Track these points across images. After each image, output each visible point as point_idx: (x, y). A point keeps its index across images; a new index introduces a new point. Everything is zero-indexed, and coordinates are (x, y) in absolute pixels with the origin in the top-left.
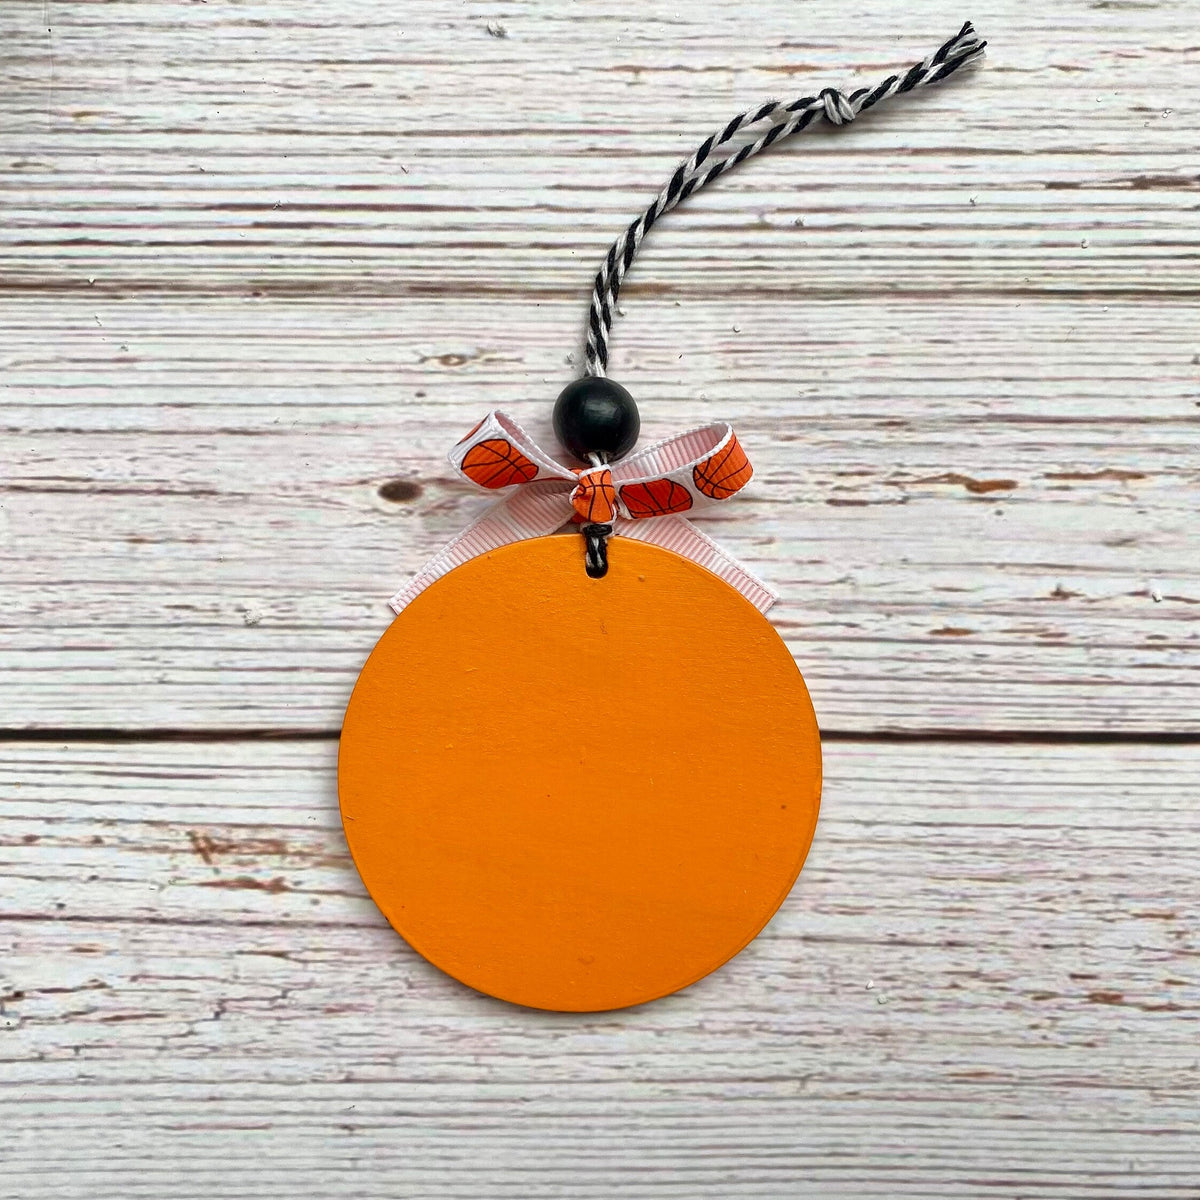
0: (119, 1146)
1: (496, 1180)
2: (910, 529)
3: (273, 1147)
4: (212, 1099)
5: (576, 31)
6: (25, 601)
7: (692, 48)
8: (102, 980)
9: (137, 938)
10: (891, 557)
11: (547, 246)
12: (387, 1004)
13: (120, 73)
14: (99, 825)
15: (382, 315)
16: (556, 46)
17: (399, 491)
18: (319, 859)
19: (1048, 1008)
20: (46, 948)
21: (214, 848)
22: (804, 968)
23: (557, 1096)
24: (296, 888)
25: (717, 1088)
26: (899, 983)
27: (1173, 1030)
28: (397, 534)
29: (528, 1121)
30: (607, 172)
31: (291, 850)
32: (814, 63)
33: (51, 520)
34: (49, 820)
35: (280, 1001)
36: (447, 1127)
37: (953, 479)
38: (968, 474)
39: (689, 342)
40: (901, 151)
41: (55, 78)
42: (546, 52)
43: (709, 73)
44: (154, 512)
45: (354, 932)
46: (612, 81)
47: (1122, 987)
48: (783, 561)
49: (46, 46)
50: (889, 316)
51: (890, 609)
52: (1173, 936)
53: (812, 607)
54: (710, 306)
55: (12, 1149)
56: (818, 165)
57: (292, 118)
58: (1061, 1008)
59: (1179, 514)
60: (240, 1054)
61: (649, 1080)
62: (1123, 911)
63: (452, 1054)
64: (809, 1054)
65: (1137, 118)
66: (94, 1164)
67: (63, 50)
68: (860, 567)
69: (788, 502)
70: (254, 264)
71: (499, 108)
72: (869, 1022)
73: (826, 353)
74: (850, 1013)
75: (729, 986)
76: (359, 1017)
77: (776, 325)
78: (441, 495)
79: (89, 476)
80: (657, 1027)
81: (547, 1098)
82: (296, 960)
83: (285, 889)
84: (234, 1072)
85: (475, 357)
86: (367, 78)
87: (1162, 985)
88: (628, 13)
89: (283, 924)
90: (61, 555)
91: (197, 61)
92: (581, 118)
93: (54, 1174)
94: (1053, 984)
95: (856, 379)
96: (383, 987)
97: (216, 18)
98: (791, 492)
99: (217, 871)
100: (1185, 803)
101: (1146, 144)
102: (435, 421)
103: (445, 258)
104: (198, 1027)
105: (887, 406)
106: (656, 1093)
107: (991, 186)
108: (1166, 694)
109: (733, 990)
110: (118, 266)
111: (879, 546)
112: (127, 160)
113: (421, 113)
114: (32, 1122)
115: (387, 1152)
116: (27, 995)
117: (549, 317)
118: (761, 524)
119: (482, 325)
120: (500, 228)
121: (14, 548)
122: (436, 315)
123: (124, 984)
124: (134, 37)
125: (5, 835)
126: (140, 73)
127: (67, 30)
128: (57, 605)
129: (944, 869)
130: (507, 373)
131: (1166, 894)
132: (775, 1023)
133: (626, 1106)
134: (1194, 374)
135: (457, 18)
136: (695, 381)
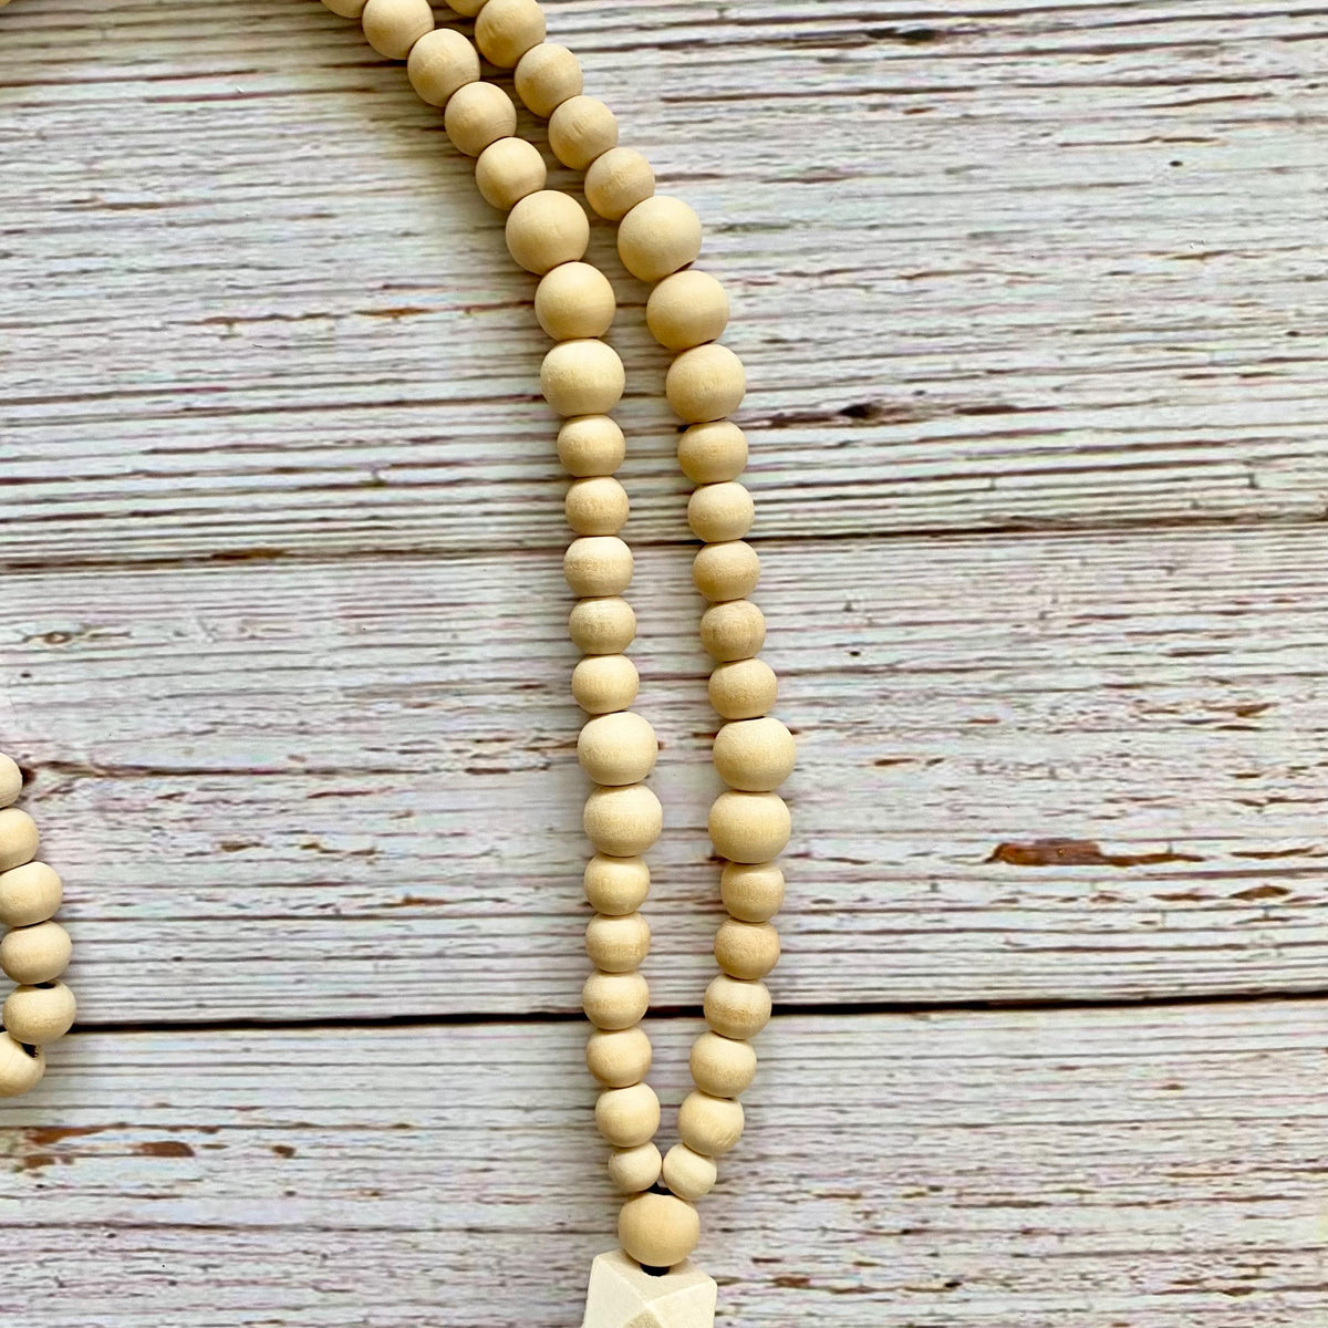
2: (552, 798)
5: (162, 283)
7: (287, 295)
10: (534, 828)
11: (147, 514)
12: (38, 1303)
16: (143, 300)
19: (731, 1294)
22: (470, 1260)
26: (570, 1273)
27: (865, 1313)
30: (206, 433)
32: (419, 305)
39: (308, 608)
42: (132, 308)
43: (309, 320)
46: (204, 335)
47: (808, 1270)
48: (424, 835)
50: (517, 574)
51: (538, 882)
52: (860, 1216)
53: (456, 882)
54: (327, 569)
56: (432, 415)
58: (744, 1293)
59: (841, 770)
62: (807, 1192)
65: (771, 351)
68: (503, 839)
69: (424, 772)
71: (87, 371)
72: (542, 1314)
73: (454, 616)
74: (521, 1306)
75: (394, 1280)
76: (11, 1318)
77: (398, 587)
78: (54, 779)
85: (79, 634)
87: (850, 1267)
88: (216, 261)
92: (173, 377)
94: (734, 1268)
95: (488, 642)
98: (427, 761)
100: (865, 1079)
101: (782, 379)
102: (43, 701)
103: (41, 532)
105: (521, 668)
108: (838, 961)
109: (396, 1284)
111: (522, 815)
117: (154, 588)
118: (397, 797)
119: (85, 600)
120: (98, 497)
122: (37, 592)
130: (114, 648)
131: (851, 1173)
132: (444, 1317)
134: (847, 622)
135: (37, 276)
136: (316, 649)
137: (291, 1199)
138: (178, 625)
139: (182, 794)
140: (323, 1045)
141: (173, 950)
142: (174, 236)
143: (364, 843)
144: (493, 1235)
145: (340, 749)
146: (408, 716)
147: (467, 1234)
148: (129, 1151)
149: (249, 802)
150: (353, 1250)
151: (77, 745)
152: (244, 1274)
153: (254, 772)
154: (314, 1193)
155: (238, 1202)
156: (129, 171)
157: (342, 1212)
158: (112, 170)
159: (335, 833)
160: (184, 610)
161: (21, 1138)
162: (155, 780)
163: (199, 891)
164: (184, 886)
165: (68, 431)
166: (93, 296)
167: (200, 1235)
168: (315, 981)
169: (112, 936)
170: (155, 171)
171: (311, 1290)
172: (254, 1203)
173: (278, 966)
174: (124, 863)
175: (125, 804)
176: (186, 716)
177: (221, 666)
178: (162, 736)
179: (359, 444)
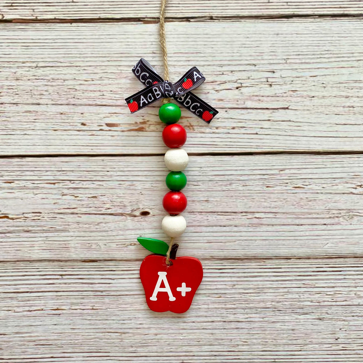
0: (213, 48)
1: (115, 39)
2: (21, 207)
3: (173, 48)
4: (189, 61)
5: (107, 317)
6: (234, 186)
7: (81, 314)
8: (216, 92)
10: (25, 200)
11: (112, 271)
13: (210, 306)
14: (217, 132)
16: (111, 314)
17: (145, 214)
18: (162, 124)
20: (230, 100)
21: (189, 127)
22: (39, 96)
23: (100, 62)
25: (59, 64)
26: (14, 93)
28: (146, 204)
29: (107, 55)
30: (99, 287)
32: (53, 311)
33: (227, 205)
34: (229, 133)
36: (128, 53)
37: (12, 219)
38: (9, 220)
39: (77, 250)
40: (31, 292)
41: (225, 305)
42: (114, 313)
43: (76, 309)
44: (203, 208)
45: (154, 105)
46: (98, 307)
48: (51, 199)
49: (227, 311)
50: (31, 256)
51: (24, 188)
53: (43, 188)
54: (73, 258)
55: (240, 47)
61: (77, 66)
63: (128, 73)
64: (36, 74)
66: (219, 43)
67: (223, 311)
68: (33, 197)
69: (51, 213)
71: (123, 300)
72: (21, 83)
73: (45, 247)
74: (26, 85)
77: (57, 253)
78: (135, 213)
79: (218, 216)
80: (75, 80)
81: (103, 62)
84: (184, 68)
85: (128, 245)
88: (96, 321)
90: (225, 197)
91: (193, 309)
92: (105, 299)
93: (229, 40)
95: (37, 241)
97: (189, 318)
98: (50, 215)
99: (188, 121)
102: (137, 230)
105: (30, 235)
106: (75, 63)
107: (9, 285)
109: (57, 90)
110: (212, 264)
111: (28, 203)
112: (209, 287)
113: (142, 299)
114: (234, 54)
115: (144, 47)
116: (235, 88)
117: (110, 255)
118: (57, 207)
119: (126, 253)
120: (122, 274)
121: (236, 199)
123: (211, 91)
124: (208, 314)
125: (240, 129)
126: (206, 306)
127: (223, 315)
128: (226, 186)
129: (6, 123)
132: (45, 82)
133: (82, 59)
136: (75, 241)
137: (82, 112)
138: (105, 247)
139: (106, 209)
140: (74, 150)
141: (108, 173)
142: (105, 326)
143: (64, 197)
144: (34, 103)
145: (70, 218)
146: (55, 225)
147: (40, 103)
148: (121, 125)
149: (90, 207)
150: (67, 99)
151: (130, 221)
152: (94, 93)
153: (89, 214)
154: (76, 114)
155: (95, 112)
156: (114, 339)
157: (70, 109)
158: (118, 339)
159: (71, 200)
160: (104, 250)
161: (147, 129)
162: (112, 212)
163: (103, 187)
164: (106, 188)
165: (128, 288)
166: (122, 315)
167: (104, 103)
168: (75, 166)
169: (123, 177)
170: (108, 339)
171: (78, 89)
172: (91, 111)
173: (84, 169)
174: (120, 194)
175: (119, 207)
176: (104, 227)
177: (96, 238)
178: (110, 222)
179: (65, 284)
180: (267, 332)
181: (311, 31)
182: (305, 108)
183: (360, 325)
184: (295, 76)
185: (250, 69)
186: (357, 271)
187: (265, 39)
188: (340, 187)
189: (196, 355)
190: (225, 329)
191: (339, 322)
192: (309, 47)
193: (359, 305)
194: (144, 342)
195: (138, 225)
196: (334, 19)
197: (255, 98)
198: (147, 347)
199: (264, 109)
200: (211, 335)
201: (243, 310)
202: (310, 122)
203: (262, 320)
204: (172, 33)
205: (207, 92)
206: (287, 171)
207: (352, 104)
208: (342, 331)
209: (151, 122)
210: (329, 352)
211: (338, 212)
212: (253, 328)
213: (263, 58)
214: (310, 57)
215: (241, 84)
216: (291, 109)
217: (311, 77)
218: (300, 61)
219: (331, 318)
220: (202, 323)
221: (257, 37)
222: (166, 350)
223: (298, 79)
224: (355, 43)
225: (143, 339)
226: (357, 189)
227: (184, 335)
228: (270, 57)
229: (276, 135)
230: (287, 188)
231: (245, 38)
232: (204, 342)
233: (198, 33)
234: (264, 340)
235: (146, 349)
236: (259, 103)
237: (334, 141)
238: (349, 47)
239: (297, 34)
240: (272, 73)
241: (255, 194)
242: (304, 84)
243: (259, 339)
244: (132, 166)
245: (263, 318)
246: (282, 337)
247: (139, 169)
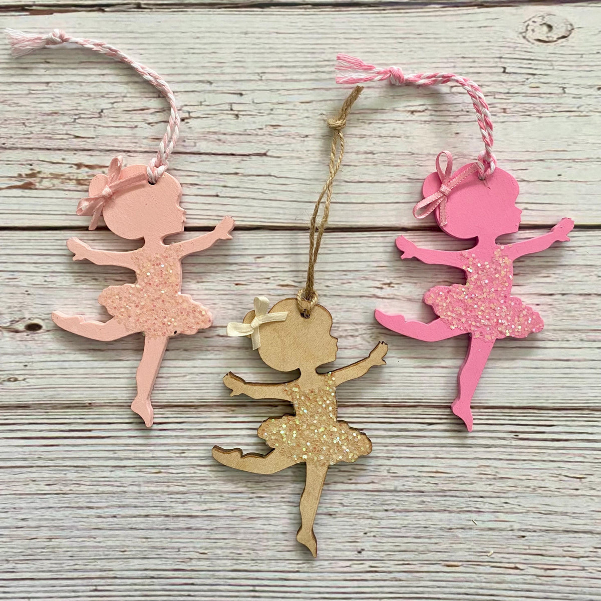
0: (142, 54)
4: (103, 75)
8: (149, 126)
9: (135, 144)
13: (143, 489)
15: (41, 396)
17: (33, 328)
18: (62, 177)
24: (72, 165)
28: (35, 311)
31: (74, 181)
35: (76, 117)
41: (168, 486)
45: (48, 147)
49: (171, 498)
55: (185, 54)
57: (77, 472)
60: (92, 94)
63: (6, 95)
66: (152, 47)
67: (165, 497)
70: (91, 416)
82: (70, 135)
83: (76, 165)
84: (95, 87)
86: (48, 488)
89: (76, 150)
91: (114, 493)
93: (167, 42)
96: (35, 123)
97: (106, 510)
104: (110, 106)
112: (141, 455)
113: (26, 475)
114: (177, 65)
116: (180, 120)
123: (140, 125)
124: (138, 502)
125: (189, 188)
126: (136, 489)
127: (164, 504)
180: (240, 537)
181: (299, 28)
182: (294, 155)
183: (399, 526)
184: (275, 101)
185: (203, 89)
186: (390, 430)
187: (225, 41)
188: (355, 286)
189: (118, 576)
190: (167, 529)
191: (362, 520)
192: (298, 54)
193: (395, 491)
194: (29, 552)
195: (22, 347)
196: (337, 10)
197: (213, 136)
198: (34, 562)
199: (227, 155)
200: (144, 540)
201: (199, 496)
202: (302, 177)
203: (230, 513)
204: (76, 30)
205: (133, 126)
206: (268, 259)
207: (371, 149)
208: (368, 537)
209: (44, 173)
210: (348, 576)
211: (354, 328)
212: (216, 528)
213: (224, 71)
214: (300, 70)
215: (189, 112)
216: (271, 156)
217: (302, 103)
218: (284, 78)
219: (348, 512)
220: (129, 519)
221: (213, 38)
222: (68, 568)
223: (281, 106)
224: (373, 48)
225: (28, 547)
226: (383, 290)
227: (98, 540)
228: (235, 70)
229: (249, 198)
230: (269, 286)
231: (194, 38)
232: (133, 553)
233: (118, 31)
234: (234, 551)
235: (32, 566)
236: (219, 145)
237: (342, 210)
238: (363, 54)
239: (277, 33)
240: (239, 95)
241: (218, 297)
242: (290, 115)
243: (226, 548)
244: (13, 247)
245: (233, 511)
246: (265, 546)
247: (24, 252)
